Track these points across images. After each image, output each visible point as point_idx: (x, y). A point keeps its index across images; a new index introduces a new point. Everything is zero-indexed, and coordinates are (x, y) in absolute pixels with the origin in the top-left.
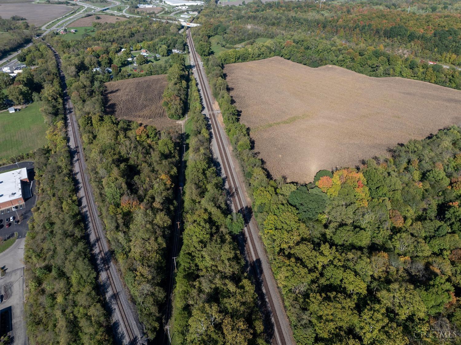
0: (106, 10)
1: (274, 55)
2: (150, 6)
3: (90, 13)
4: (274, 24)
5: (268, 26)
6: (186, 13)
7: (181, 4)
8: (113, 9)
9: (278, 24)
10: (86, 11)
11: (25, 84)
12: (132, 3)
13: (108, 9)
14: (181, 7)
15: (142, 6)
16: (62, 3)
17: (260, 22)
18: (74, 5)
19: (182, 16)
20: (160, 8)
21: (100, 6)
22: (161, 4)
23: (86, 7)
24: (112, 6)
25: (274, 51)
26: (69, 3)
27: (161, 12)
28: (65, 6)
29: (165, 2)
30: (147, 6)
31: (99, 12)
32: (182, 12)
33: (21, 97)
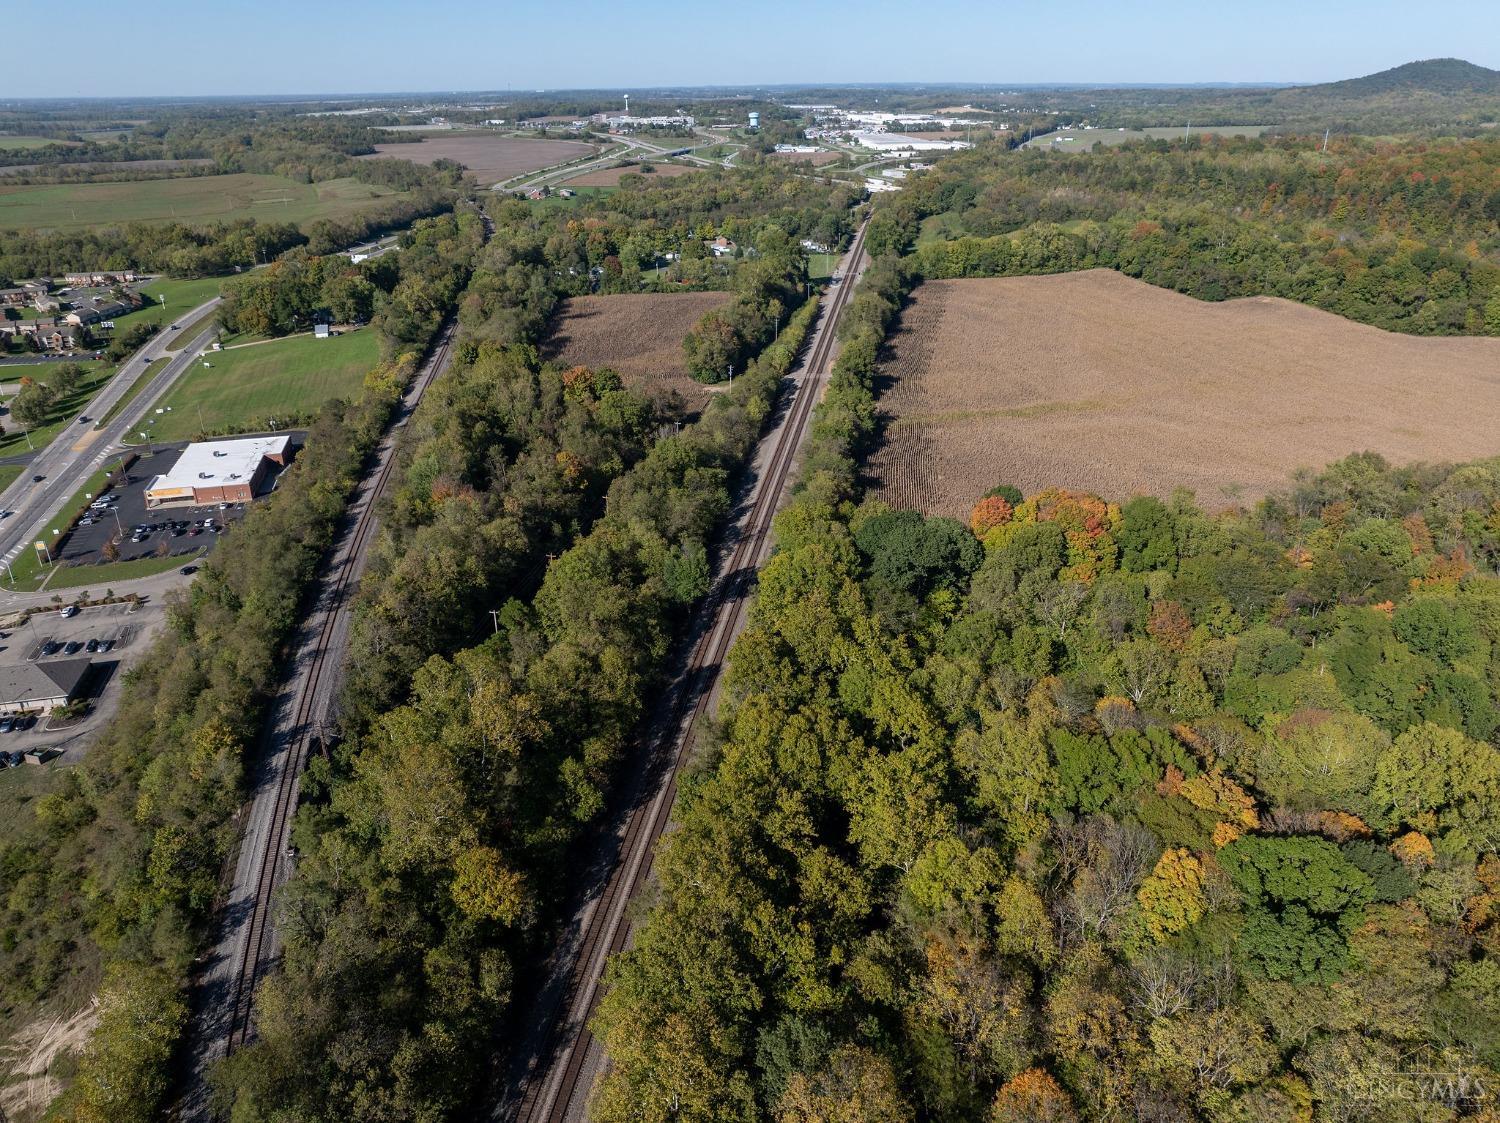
0: (681, 153)
1: (1096, 265)
2: (811, 150)
3: (632, 159)
4: (1132, 186)
5: (1117, 191)
6: (902, 167)
7: (901, 146)
8: (699, 152)
9: (1147, 185)
10: (627, 155)
11: (372, 275)
12: (761, 140)
13: (688, 152)
14: (896, 154)
15: (786, 149)
16: (575, 137)
17: (1093, 180)
18: (603, 141)
19: (886, 173)
20: (834, 155)
21: (674, 146)
22: (847, 146)
23: (634, 146)
24: (701, 146)
25: (1096, 253)
26: (592, 137)
27: (831, 163)
28: (581, 142)
29: (857, 141)
30: (801, 149)
31: (661, 157)
32: (893, 164)
33: (350, 302)
